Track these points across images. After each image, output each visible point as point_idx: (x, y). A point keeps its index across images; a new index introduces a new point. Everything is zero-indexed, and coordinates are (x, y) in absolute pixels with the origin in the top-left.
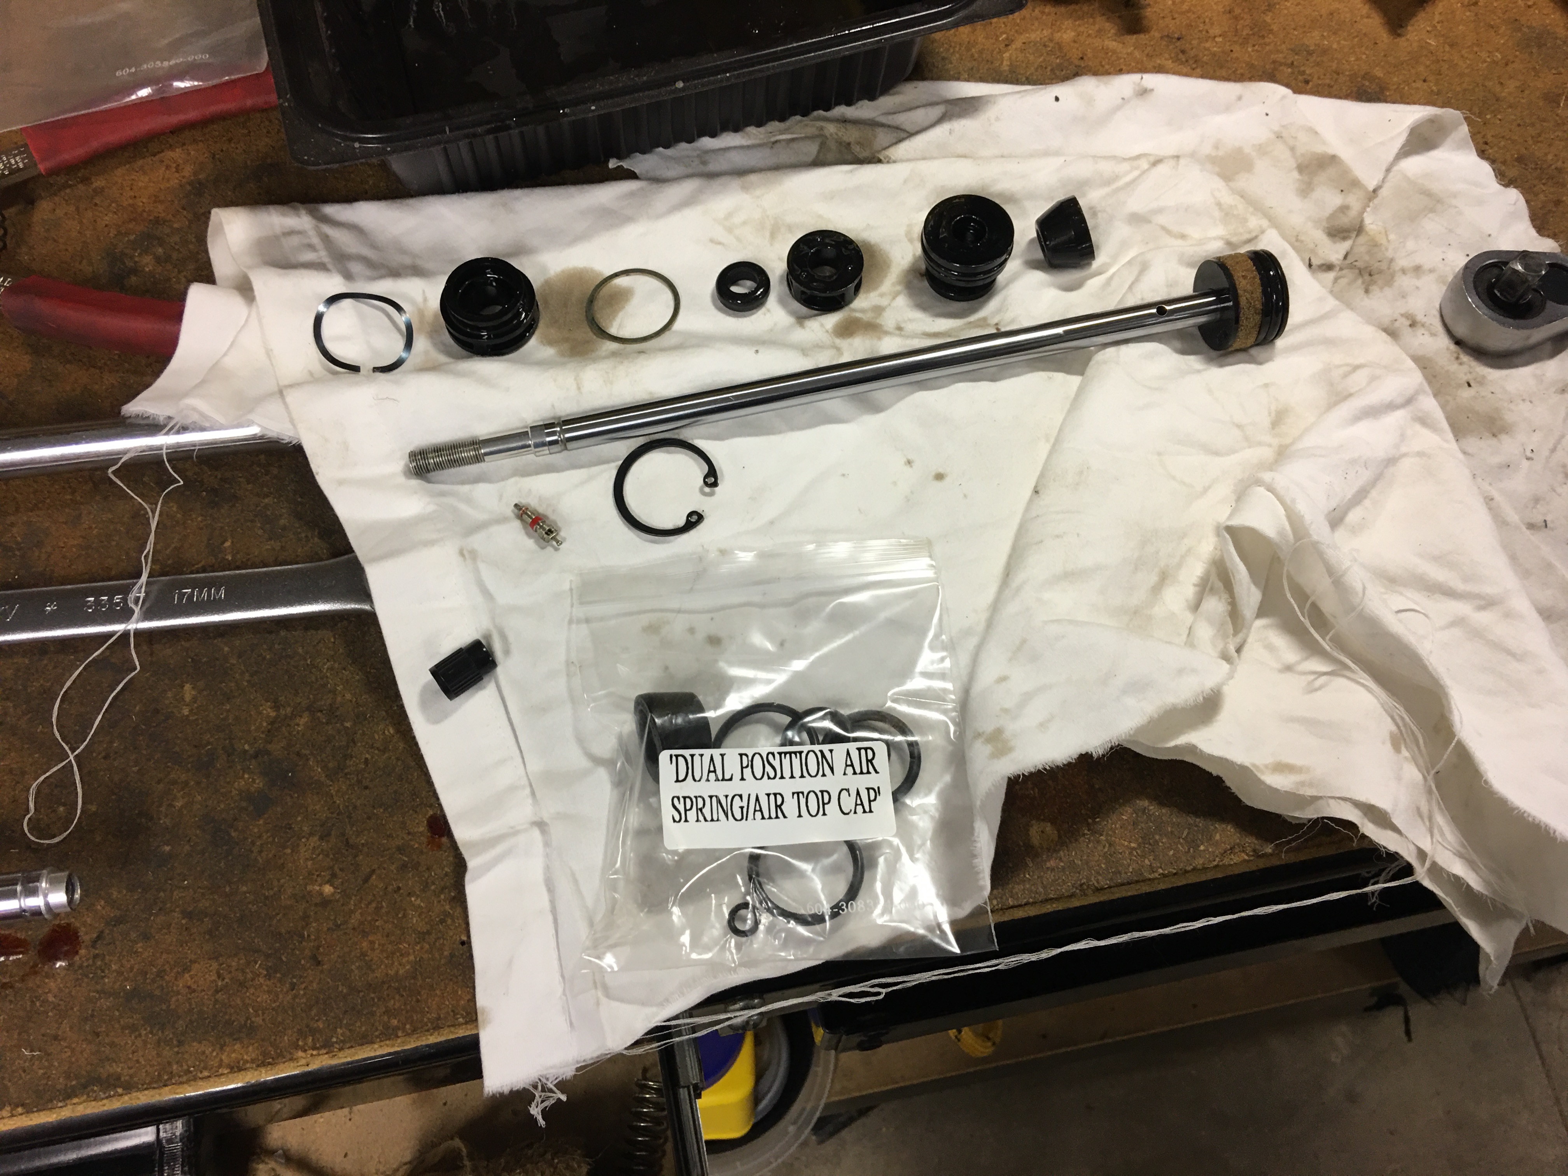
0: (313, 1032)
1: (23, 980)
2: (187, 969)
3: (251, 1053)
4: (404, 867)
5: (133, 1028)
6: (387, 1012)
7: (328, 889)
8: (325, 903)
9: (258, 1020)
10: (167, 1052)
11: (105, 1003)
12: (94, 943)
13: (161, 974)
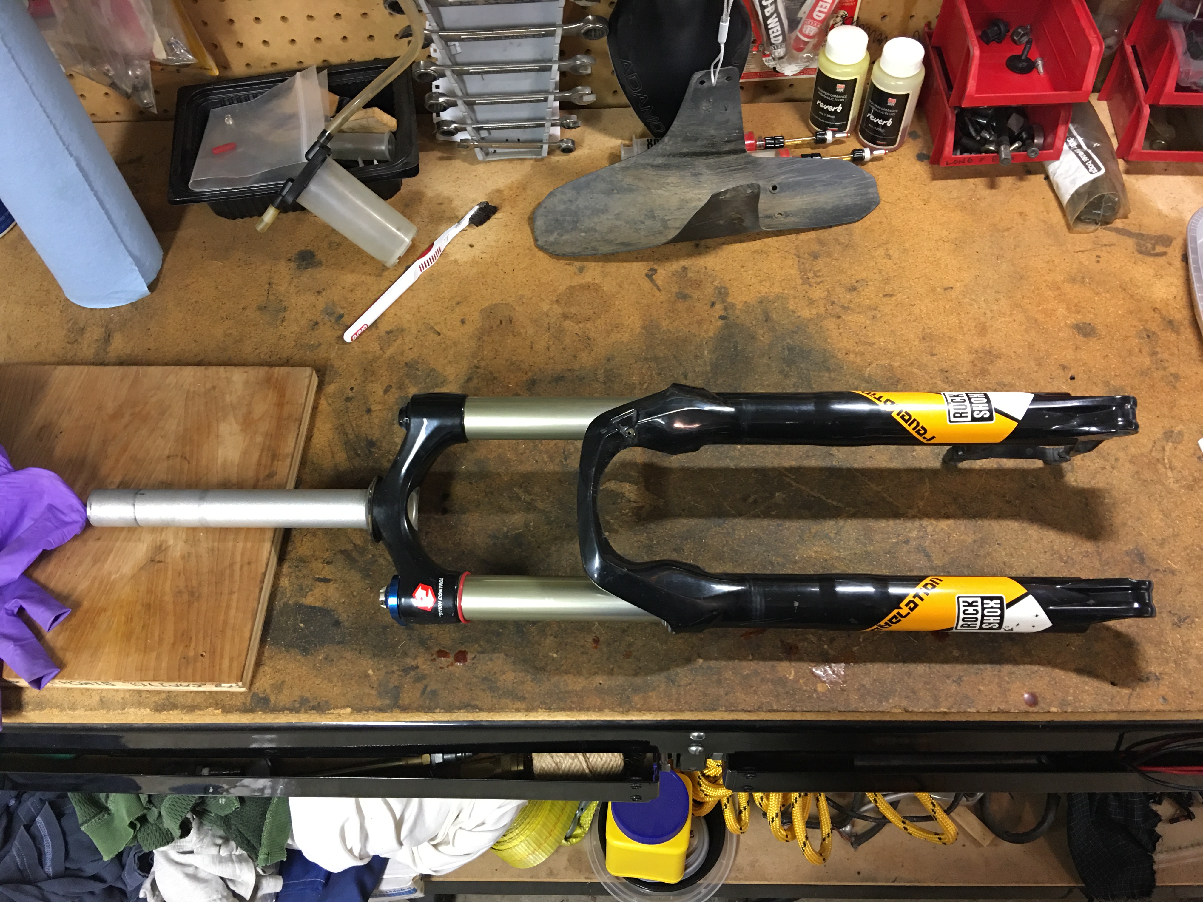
0: (545, 703)
1: (448, 666)
2: (504, 674)
3: (524, 706)
4: (582, 653)
5: (484, 690)
6: (572, 702)
7: (555, 655)
8: (553, 659)
9: (527, 696)
10: (495, 700)
11: (475, 680)
12: (473, 659)
13: (495, 673)
